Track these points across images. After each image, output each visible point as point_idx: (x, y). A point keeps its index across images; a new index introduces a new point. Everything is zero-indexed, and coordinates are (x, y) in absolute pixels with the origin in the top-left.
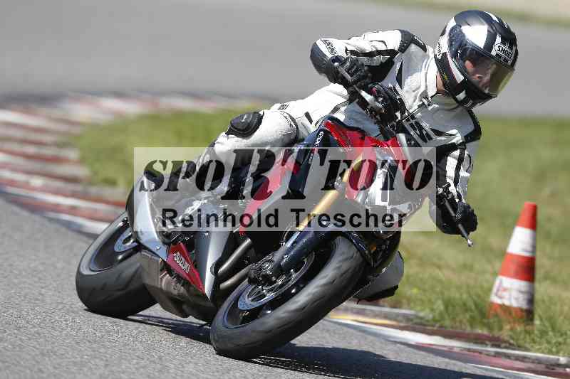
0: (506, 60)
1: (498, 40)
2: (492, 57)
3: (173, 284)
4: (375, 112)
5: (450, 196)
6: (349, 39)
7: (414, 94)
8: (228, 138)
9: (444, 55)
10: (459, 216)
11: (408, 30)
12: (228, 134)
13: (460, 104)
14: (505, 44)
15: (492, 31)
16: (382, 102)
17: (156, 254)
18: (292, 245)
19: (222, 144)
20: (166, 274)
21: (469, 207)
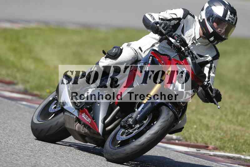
0: (232, 22)
1: (229, 13)
2: (226, 21)
3: (82, 128)
4: (176, 47)
5: (210, 85)
6: (160, 13)
7: (189, 38)
8: (106, 60)
9: (204, 20)
10: (214, 95)
11: (187, 9)
12: (106, 58)
13: (211, 43)
14: (232, 15)
15: (226, 9)
16: (179, 43)
17: (73, 114)
18: (141, 110)
19: (103, 62)
20: (77, 123)
21: (218, 90)
